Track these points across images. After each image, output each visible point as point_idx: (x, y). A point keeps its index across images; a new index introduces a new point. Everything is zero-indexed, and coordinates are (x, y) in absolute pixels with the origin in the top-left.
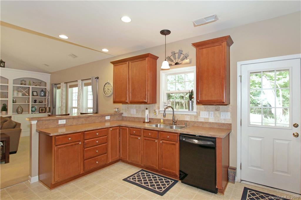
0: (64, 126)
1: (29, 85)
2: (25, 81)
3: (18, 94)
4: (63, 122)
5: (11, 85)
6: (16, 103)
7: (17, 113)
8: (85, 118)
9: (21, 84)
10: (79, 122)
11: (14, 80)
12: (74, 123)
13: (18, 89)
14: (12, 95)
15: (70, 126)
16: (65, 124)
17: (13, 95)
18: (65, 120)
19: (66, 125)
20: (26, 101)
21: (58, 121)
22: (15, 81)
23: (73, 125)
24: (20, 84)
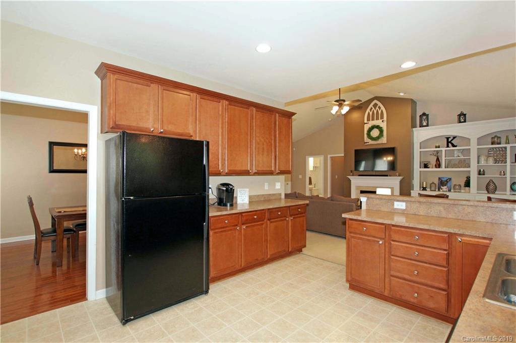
0: (402, 213)
1: (506, 144)
2: (500, 137)
3: (487, 160)
4: (402, 206)
5: (474, 148)
6: (484, 175)
7: (486, 192)
8: (446, 206)
9: (493, 143)
10: (431, 211)
11: (478, 139)
12: (421, 212)
13: (490, 153)
14: (476, 162)
15: (413, 214)
16: (404, 210)
17: (478, 163)
18: (404, 204)
19: (405, 212)
20: (501, 172)
21: (394, 203)
22: (480, 140)
23: (419, 214)
24: (490, 143)
